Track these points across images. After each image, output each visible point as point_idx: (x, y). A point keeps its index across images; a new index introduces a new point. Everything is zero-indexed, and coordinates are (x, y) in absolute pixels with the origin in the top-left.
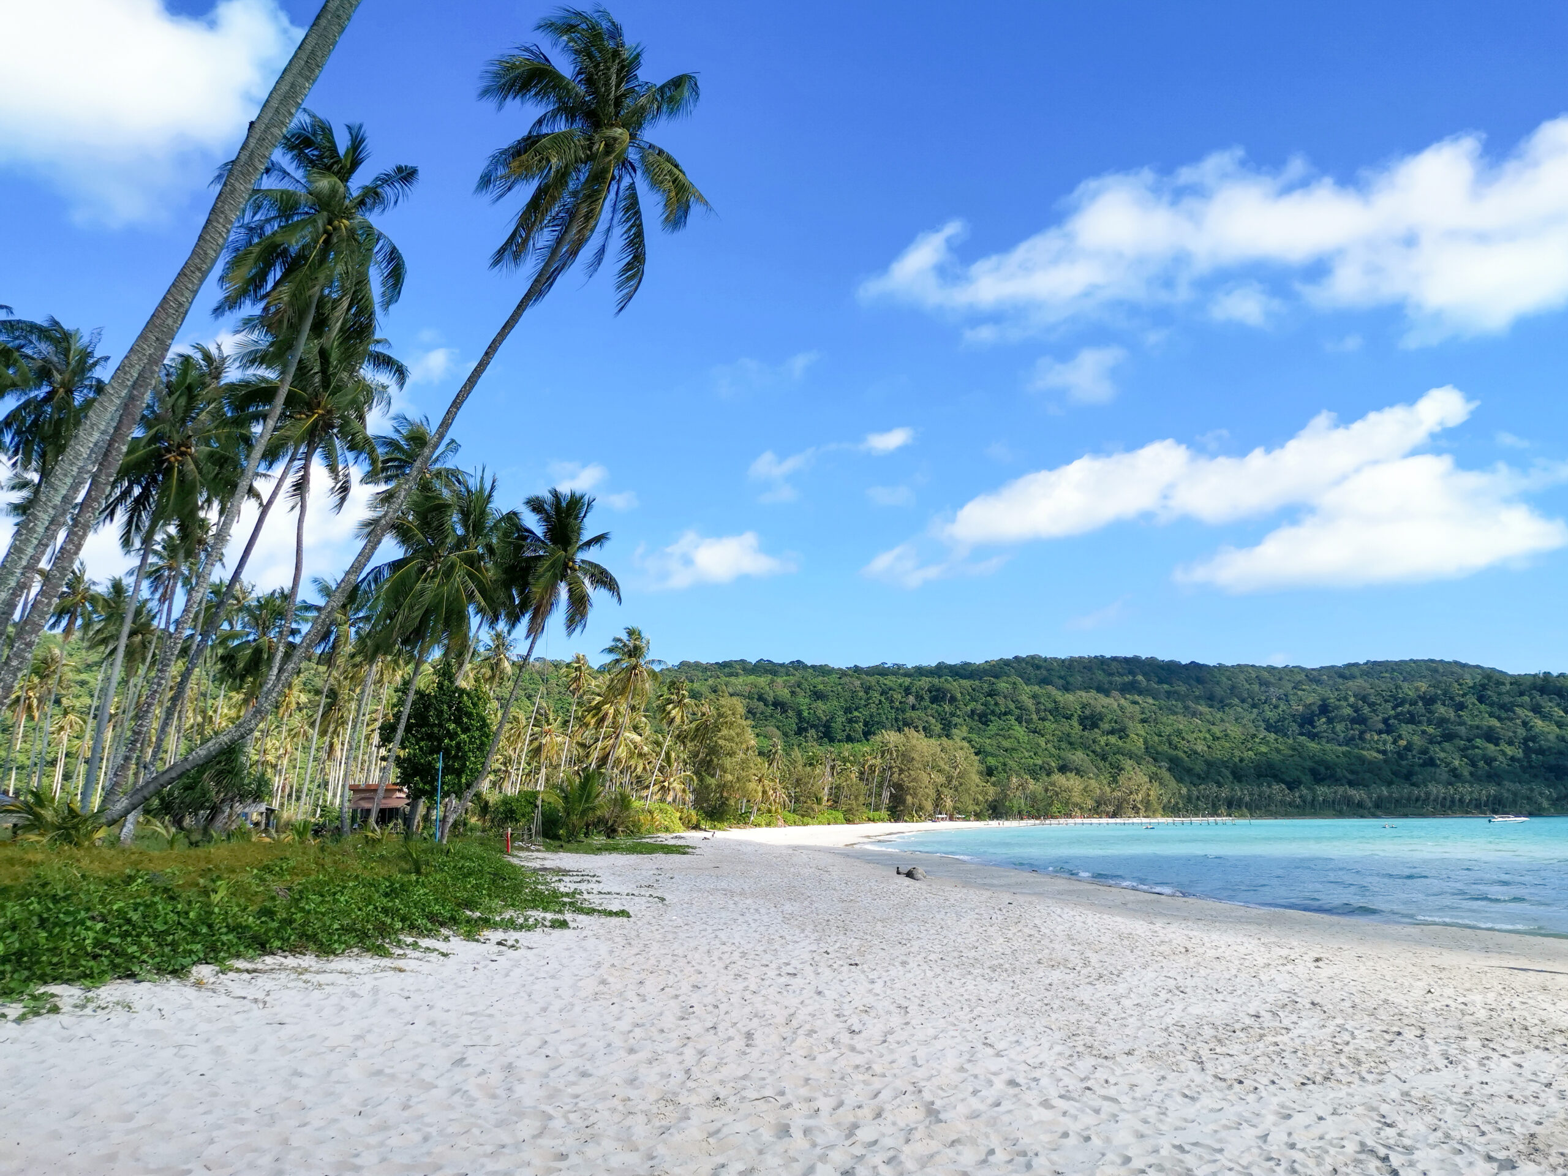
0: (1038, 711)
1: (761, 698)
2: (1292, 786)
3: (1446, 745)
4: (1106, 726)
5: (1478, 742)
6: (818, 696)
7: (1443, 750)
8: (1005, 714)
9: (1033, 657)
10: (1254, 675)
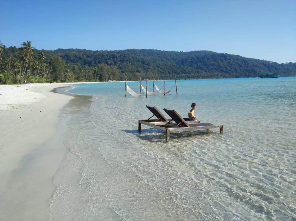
0: (133, 60)
1: (76, 57)
2: (178, 74)
3: (205, 66)
4: (146, 63)
5: (211, 66)
6: (88, 56)
7: (204, 67)
8: (127, 60)
9: (133, 49)
10: (175, 53)
